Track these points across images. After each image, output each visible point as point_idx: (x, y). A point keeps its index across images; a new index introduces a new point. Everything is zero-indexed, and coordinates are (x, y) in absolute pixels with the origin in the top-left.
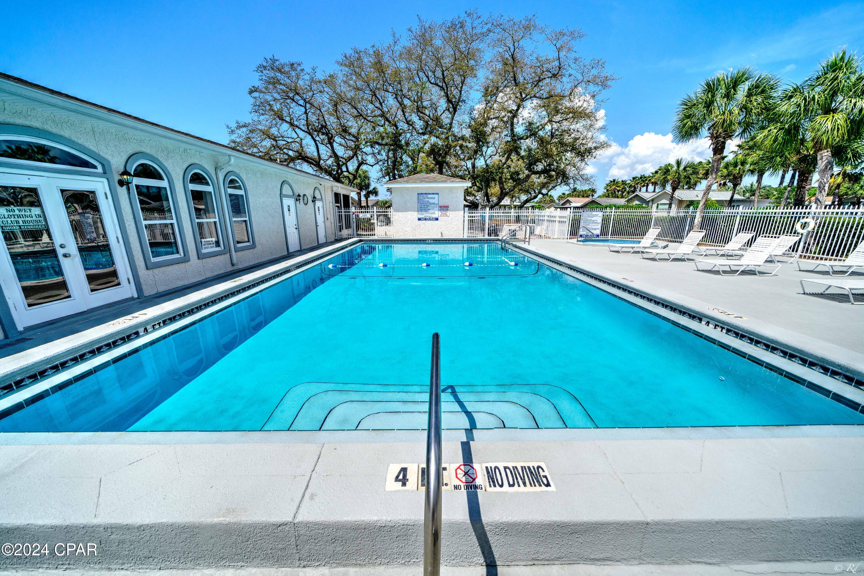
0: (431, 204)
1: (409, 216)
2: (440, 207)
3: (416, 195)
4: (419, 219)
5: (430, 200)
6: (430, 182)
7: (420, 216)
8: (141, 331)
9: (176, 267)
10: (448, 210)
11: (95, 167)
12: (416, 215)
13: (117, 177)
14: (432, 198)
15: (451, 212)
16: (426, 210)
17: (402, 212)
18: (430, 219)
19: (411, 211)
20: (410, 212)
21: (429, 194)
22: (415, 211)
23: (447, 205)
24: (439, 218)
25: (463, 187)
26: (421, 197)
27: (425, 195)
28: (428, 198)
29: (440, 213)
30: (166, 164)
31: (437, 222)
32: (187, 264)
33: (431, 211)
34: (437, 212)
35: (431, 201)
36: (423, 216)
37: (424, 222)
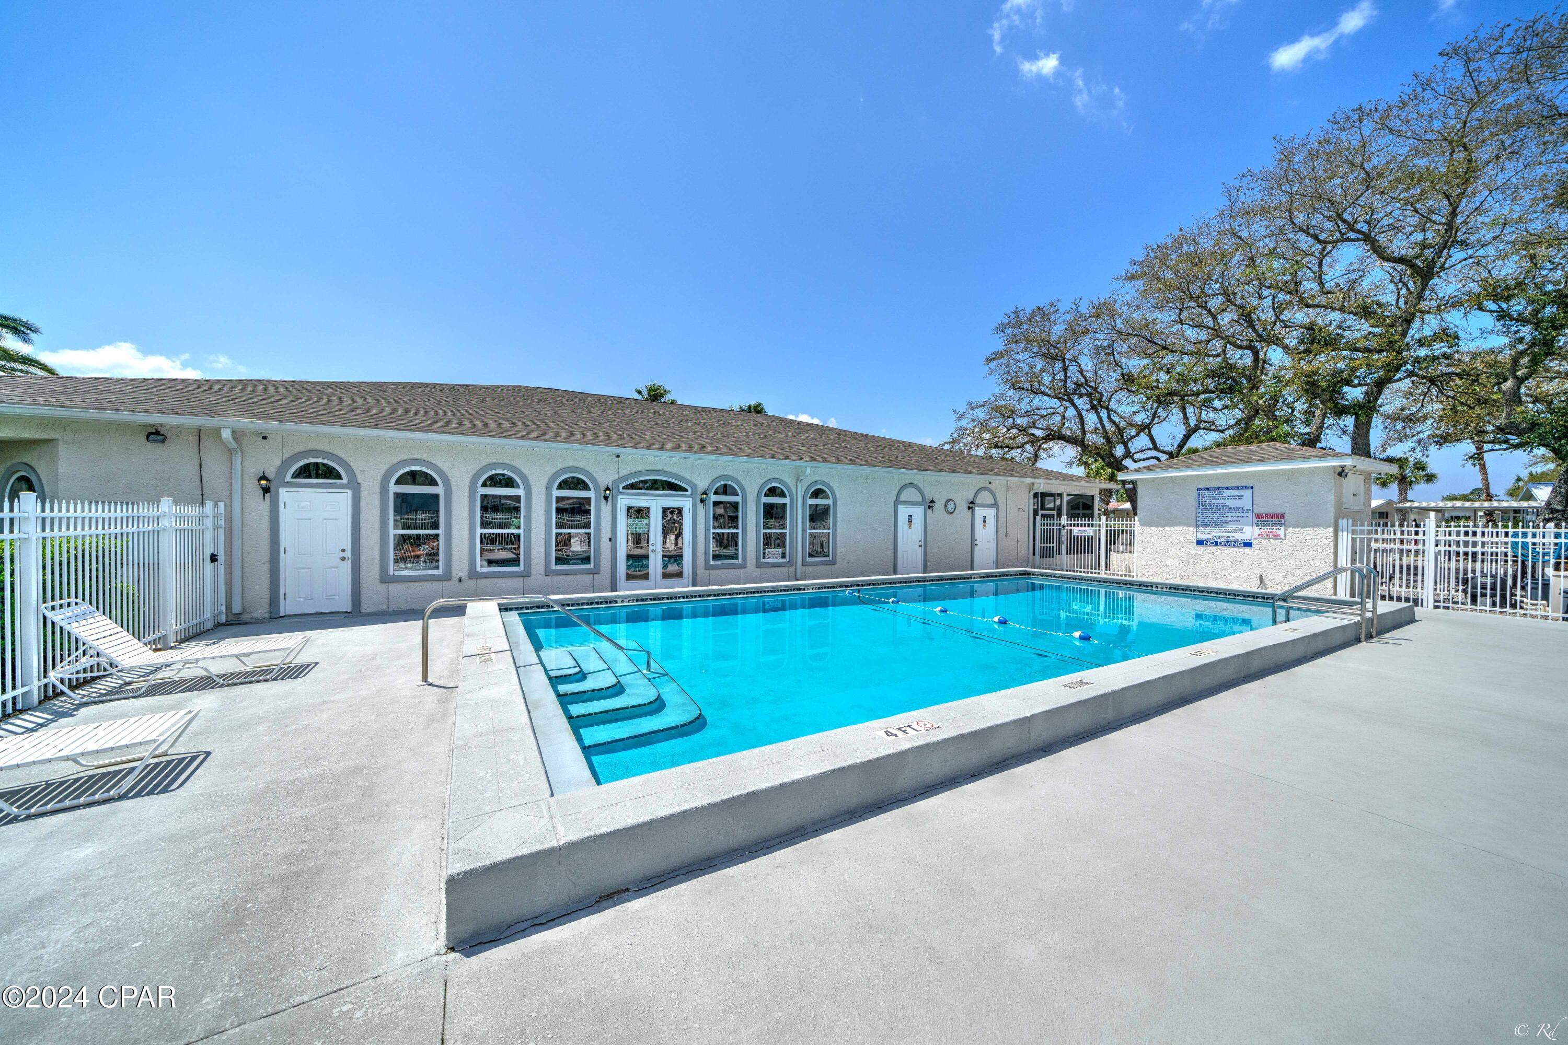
0: (1230, 510)
1: (1175, 536)
2: (1258, 517)
3: (1195, 493)
4: (1200, 543)
5: (1228, 502)
6: (1231, 463)
7: (1201, 536)
8: (620, 600)
9: (732, 571)
10: (1281, 524)
11: (687, 490)
12: (1191, 533)
13: (699, 497)
14: (1235, 497)
15: (1289, 530)
16: (1219, 524)
17: (1158, 526)
18: (1227, 544)
19: (1180, 525)
20: (1179, 528)
21: (1227, 488)
22: (1188, 526)
23: (1279, 511)
24: (1255, 541)
25: (1334, 467)
26: (1206, 495)
27: (1215, 493)
28: (1224, 498)
29: (1257, 531)
30: (743, 482)
31: (1247, 550)
32: (743, 570)
33: (1232, 526)
34: (1247, 529)
35: (1231, 503)
36: (1210, 536)
37: (1212, 549)
